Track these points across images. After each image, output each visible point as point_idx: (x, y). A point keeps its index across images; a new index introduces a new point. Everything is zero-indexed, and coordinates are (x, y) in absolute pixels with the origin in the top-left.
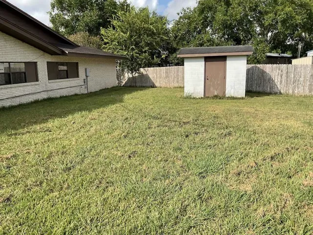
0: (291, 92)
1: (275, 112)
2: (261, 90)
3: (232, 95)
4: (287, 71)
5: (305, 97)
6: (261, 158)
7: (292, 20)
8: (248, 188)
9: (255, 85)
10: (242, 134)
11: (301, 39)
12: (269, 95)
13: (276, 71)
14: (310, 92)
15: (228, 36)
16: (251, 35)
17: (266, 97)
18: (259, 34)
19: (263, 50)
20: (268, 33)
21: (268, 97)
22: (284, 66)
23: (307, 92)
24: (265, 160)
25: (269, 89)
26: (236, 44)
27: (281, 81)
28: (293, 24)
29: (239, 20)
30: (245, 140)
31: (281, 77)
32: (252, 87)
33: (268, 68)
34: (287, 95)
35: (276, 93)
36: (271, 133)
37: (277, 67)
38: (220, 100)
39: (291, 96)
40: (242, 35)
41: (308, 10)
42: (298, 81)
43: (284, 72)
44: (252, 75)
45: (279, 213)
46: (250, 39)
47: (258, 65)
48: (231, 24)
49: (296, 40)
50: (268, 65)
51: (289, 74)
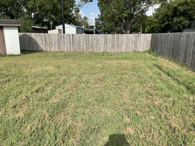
0: (49, 50)
1: (40, 62)
2: (31, 49)
3: (12, 54)
4: (45, 37)
5: (57, 52)
6: (30, 92)
7: (44, 7)
8: (21, 115)
9: (27, 46)
10: (18, 79)
11: (52, 19)
12: (36, 52)
13: (39, 38)
14: (59, 49)
15: (4, 12)
16: (21, 13)
17: (34, 54)
18: (26, 14)
19: (30, 24)
20: (32, 13)
21: (36, 53)
22: (43, 34)
23: (57, 50)
24: (32, 93)
25: (36, 48)
26: (11, 19)
27: (42, 44)
28: (45, 9)
29: (10, 2)
30: (19, 83)
31: (42, 41)
32: (25, 47)
33: (33, 35)
34: (47, 52)
35: (40, 51)
36: (36, 76)
37: (39, 35)
38: (3, 58)
39: (49, 52)
40: (14, 13)
41: (52, 2)
42: (52, 43)
43: (43, 38)
44: (23, 39)
45: (40, 124)
46: (20, 16)
47: (27, 33)
48: (5, 4)
49: (49, 19)
50: (33, 33)
51: (46, 39)
